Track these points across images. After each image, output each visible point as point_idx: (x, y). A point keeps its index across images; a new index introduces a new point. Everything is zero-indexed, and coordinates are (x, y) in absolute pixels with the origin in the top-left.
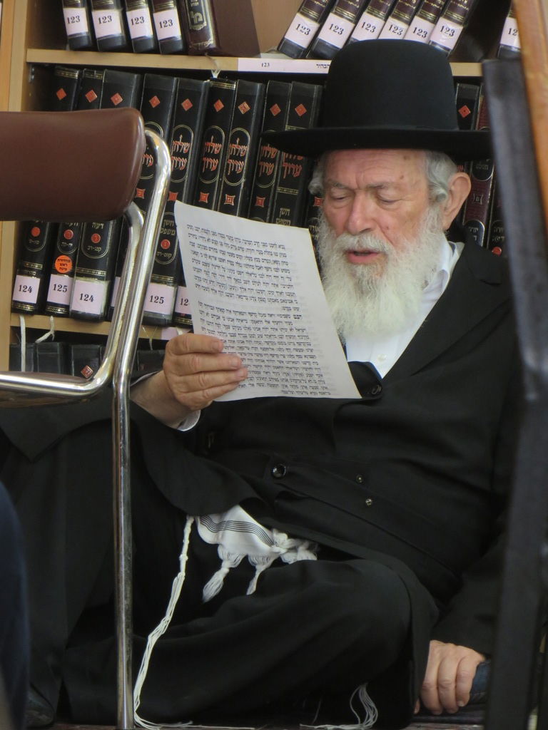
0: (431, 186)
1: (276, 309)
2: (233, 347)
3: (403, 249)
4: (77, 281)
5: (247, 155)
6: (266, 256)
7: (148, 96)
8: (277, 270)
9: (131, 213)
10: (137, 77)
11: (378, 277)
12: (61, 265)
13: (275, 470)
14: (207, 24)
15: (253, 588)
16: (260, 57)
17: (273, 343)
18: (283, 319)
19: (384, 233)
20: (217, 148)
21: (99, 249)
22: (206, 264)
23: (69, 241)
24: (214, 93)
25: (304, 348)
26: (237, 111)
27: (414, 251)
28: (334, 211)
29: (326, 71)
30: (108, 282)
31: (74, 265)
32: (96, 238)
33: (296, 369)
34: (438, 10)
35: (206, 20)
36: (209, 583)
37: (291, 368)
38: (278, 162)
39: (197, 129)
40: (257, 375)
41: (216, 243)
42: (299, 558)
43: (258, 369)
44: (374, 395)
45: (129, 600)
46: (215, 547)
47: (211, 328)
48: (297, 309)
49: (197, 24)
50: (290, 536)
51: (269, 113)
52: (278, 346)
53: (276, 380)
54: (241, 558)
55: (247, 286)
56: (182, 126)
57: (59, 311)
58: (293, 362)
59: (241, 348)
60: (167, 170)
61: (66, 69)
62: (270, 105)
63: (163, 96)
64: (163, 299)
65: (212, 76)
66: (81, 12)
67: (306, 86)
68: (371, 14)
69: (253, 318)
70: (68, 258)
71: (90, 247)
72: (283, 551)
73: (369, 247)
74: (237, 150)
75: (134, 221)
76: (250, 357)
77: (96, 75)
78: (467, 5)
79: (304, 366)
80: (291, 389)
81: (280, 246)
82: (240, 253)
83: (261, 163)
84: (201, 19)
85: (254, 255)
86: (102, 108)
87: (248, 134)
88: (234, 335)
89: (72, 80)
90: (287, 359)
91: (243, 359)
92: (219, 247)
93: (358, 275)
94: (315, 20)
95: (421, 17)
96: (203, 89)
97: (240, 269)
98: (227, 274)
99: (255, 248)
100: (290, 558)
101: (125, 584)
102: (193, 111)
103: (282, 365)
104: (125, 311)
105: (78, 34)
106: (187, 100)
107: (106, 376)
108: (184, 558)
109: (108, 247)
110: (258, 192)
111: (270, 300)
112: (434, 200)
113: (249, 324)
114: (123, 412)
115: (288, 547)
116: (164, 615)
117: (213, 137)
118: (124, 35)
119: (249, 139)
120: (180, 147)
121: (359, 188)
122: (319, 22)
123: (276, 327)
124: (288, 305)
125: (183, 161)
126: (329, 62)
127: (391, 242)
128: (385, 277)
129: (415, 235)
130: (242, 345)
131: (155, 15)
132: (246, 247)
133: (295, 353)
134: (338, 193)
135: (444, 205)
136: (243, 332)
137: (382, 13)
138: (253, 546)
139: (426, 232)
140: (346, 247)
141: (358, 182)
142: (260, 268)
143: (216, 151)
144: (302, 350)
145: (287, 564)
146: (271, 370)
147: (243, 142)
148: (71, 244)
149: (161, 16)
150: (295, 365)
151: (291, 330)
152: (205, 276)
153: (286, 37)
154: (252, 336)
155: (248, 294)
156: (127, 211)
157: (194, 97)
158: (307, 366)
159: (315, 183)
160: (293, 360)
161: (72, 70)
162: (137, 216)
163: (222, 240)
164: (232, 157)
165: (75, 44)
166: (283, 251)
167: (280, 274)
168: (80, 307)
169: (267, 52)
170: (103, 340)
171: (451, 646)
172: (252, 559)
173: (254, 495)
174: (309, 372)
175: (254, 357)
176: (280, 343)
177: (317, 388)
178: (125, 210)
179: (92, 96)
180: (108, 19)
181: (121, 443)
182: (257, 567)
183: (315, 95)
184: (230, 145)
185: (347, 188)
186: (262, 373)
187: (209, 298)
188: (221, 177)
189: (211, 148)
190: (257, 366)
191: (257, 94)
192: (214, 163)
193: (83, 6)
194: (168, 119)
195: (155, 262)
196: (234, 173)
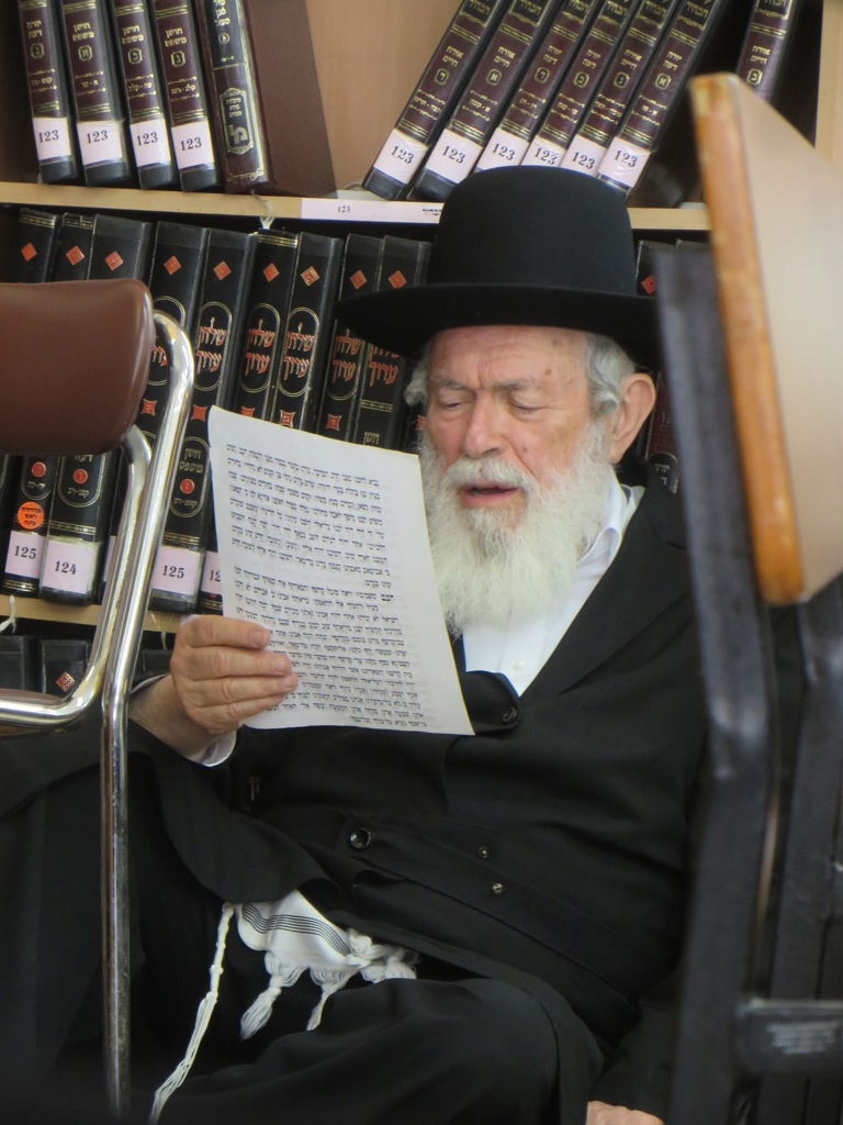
0: (594, 389)
1: (356, 582)
2: (282, 643)
3: (550, 484)
4: (51, 542)
5: (314, 349)
6: (347, 497)
7: (163, 255)
8: (362, 519)
9: (131, 443)
10: (146, 227)
11: (509, 531)
12: (27, 516)
13: (354, 837)
14: (255, 145)
15: (315, 1021)
16: (336, 198)
17: (345, 639)
18: (364, 601)
19: (520, 457)
20: (267, 337)
21: (84, 493)
22: (252, 507)
23: (38, 480)
24: (264, 253)
25: (393, 649)
26: (300, 281)
27: (567, 488)
28: (444, 425)
29: (436, 220)
30: (99, 543)
31: (46, 517)
32: (81, 475)
33: (378, 682)
34: (612, 125)
35: (253, 139)
36: (250, 1011)
37: (369, 681)
38: (361, 361)
39: (237, 308)
40: (314, 690)
41: (270, 473)
42: (389, 976)
43: (318, 681)
44: (504, 723)
45: (125, 1038)
46: (262, 954)
47: (251, 609)
48: (388, 584)
49: (239, 145)
50: (376, 940)
51: (348, 284)
52: (352, 644)
53: (345, 699)
54: (299, 973)
55: (313, 544)
56: (214, 303)
57: (24, 587)
58: (374, 671)
59: (294, 644)
60: (188, 377)
61: (37, 213)
62: (350, 272)
63: (186, 258)
64: (181, 572)
65: (261, 226)
66: (60, 125)
67: (407, 243)
68: (508, 131)
69: (319, 596)
70: (38, 506)
71: (71, 490)
72: (364, 963)
73: (498, 480)
74: (299, 342)
75: (137, 456)
76: (308, 660)
77: (83, 223)
78: (657, 118)
79: (390, 678)
80: (365, 714)
81: (370, 482)
82: (307, 490)
83: (336, 362)
84: (244, 138)
85: (330, 494)
86: (91, 278)
87: (315, 316)
88: (285, 623)
89: (46, 230)
90: (365, 666)
91: (295, 664)
92: (274, 481)
93: (477, 525)
94: (422, 140)
95: (585, 136)
96: (247, 246)
97: (305, 516)
98: (285, 523)
99: (332, 483)
100: (375, 975)
101: (120, 1013)
102: (231, 279)
103: (355, 675)
104: (121, 594)
105: (55, 159)
106: (223, 264)
107: (92, 693)
108: (217, 970)
109: (99, 490)
110: (330, 407)
111: (348, 568)
112: (598, 411)
113: (312, 606)
114: (118, 749)
115: (374, 957)
116: (182, 1056)
117: (261, 322)
118: (126, 161)
119: (318, 324)
120: (211, 336)
121: (482, 387)
122: (428, 144)
123: (352, 612)
124: (374, 577)
125: (216, 358)
126: (440, 206)
127: (532, 472)
128: (520, 529)
129: (568, 463)
130: (294, 640)
131: (174, 130)
132: (318, 480)
133: (378, 657)
134: (450, 396)
135: (613, 423)
136: (301, 617)
137: (524, 130)
138: (319, 955)
139: (584, 460)
140: (462, 482)
141: (480, 379)
142: (337, 515)
143: (267, 343)
144: (388, 653)
145: (370, 983)
146: (337, 683)
147: (308, 330)
148: (43, 485)
149: (182, 132)
150: (376, 677)
151: (375, 619)
152: (249, 527)
153: (377, 166)
154: (314, 625)
155: (314, 556)
156: (126, 440)
157: (233, 259)
158: (395, 678)
159: (416, 387)
160: (373, 668)
161: (45, 214)
162: (141, 448)
163: (282, 470)
164: (292, 353)
165: (50, 174)
166: (375, 490)
167: (367, 526)
168: (55, 581)
169: (347, 189)
170: (88, 633)
171: (622, 1111)
172: (317, 975)
173: (321, 874)
174: (397, 688)
175: (314, 661)
176: (356, 639)
177: (406, 714)
178: (122, 438)
179: (76, 255)
180: (101, 136)
181: (114, 797)
182: (324, 987)
183: (419, 257)
184: (287, 334)
185: (464, 388)
186: (323, 687)
187: (253, 561)
188: (273, 382)
189: (259, 338)
190: (316, 676)
191: (331, 255)
192: (263, 362)
193: (64, 115)
194: (193, 293)
195: (170, 511)
196: (293, 377)
